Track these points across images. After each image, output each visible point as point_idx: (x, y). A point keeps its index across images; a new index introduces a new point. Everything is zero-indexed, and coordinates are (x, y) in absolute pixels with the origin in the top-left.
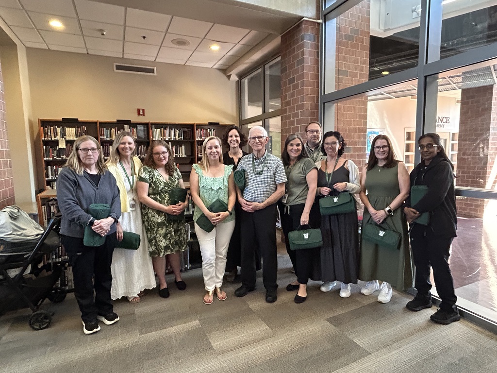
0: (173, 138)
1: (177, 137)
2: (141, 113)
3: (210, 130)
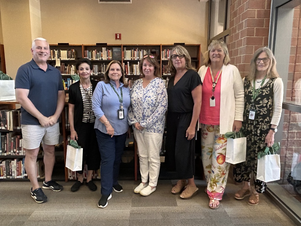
2: (118, 37)
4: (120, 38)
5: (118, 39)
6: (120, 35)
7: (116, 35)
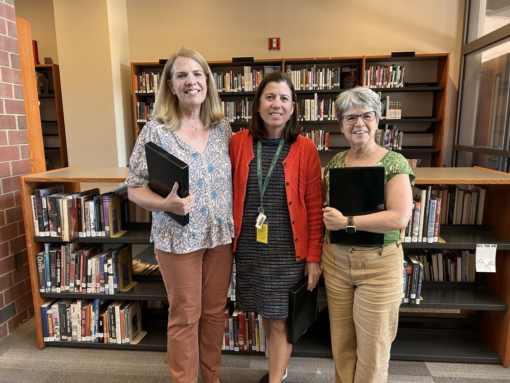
0: (322, 85)
1: (329, 84)
2: (274, 45)
3: (394, 69)
4: (278, 48)
5: (274, 48)
6: (278, 40)
7: (271, 41)
